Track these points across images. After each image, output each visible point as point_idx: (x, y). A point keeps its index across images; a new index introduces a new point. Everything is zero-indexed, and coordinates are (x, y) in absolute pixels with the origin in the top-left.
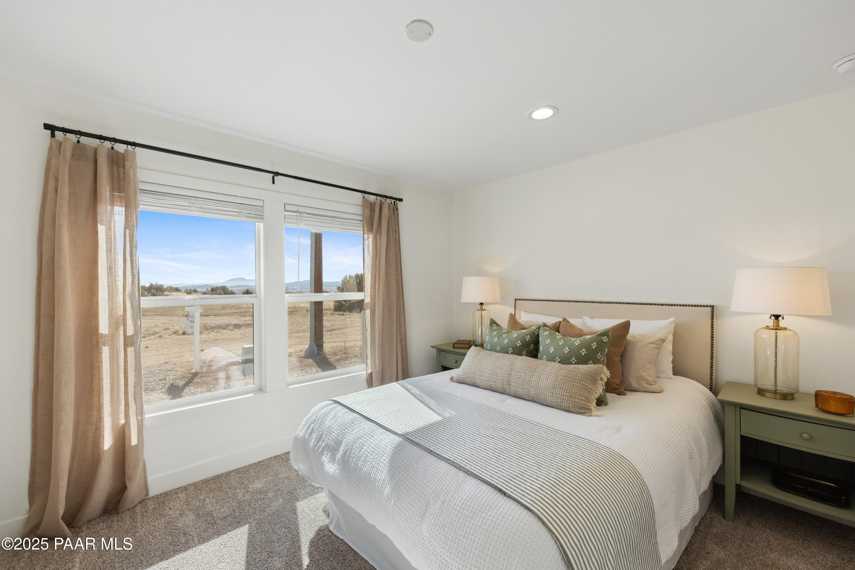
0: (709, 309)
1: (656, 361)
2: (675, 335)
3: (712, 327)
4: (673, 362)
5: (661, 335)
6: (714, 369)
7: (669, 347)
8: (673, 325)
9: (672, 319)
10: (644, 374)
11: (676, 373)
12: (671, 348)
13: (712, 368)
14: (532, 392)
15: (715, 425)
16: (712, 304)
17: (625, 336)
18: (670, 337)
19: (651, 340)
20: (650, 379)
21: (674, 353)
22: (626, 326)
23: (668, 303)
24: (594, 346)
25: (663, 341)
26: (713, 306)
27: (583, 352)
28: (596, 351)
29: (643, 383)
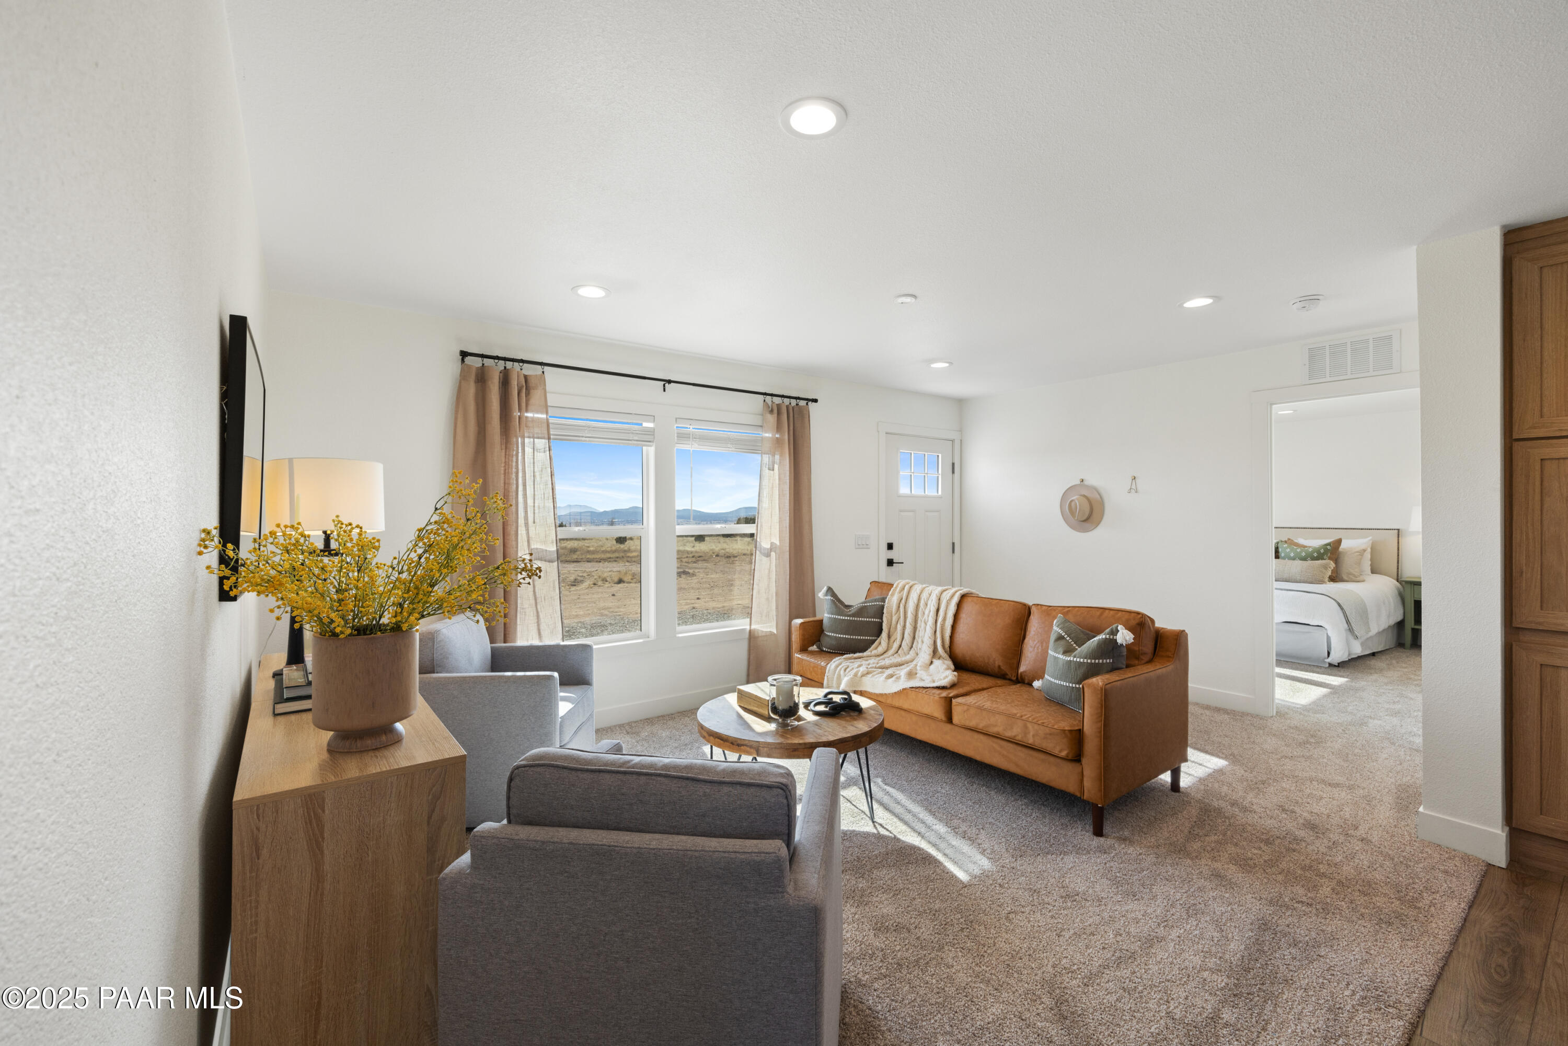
0: (1396, 531)
1: (1359, 563)
2: (1372, 549)
3: (1398, 543)
4: (1371, 565)
5: (1363, 547)
6: (1400, 568)
7: (1368, 555)
8: (1371, 542)
9: (1370, 538)
10: (1352, 571)
11: (1372, 572)
12: (1369, 556)
13: (1398, 568)
14: (1286, 576)
15: (1399, 598)
16: (1398, 528)
17: (1339, 548)
18: (1369, 550)
19: (1357, 550)
20: (1356, 574)
21: (1371, 560)
22: (1339, 542)
23: (1366, 528)
24: (1322, 551)
25: (1364, 551)
26: (1398, 530)
27: (1315, 555)
28: (1323, 554)
29: (1351, 576)
